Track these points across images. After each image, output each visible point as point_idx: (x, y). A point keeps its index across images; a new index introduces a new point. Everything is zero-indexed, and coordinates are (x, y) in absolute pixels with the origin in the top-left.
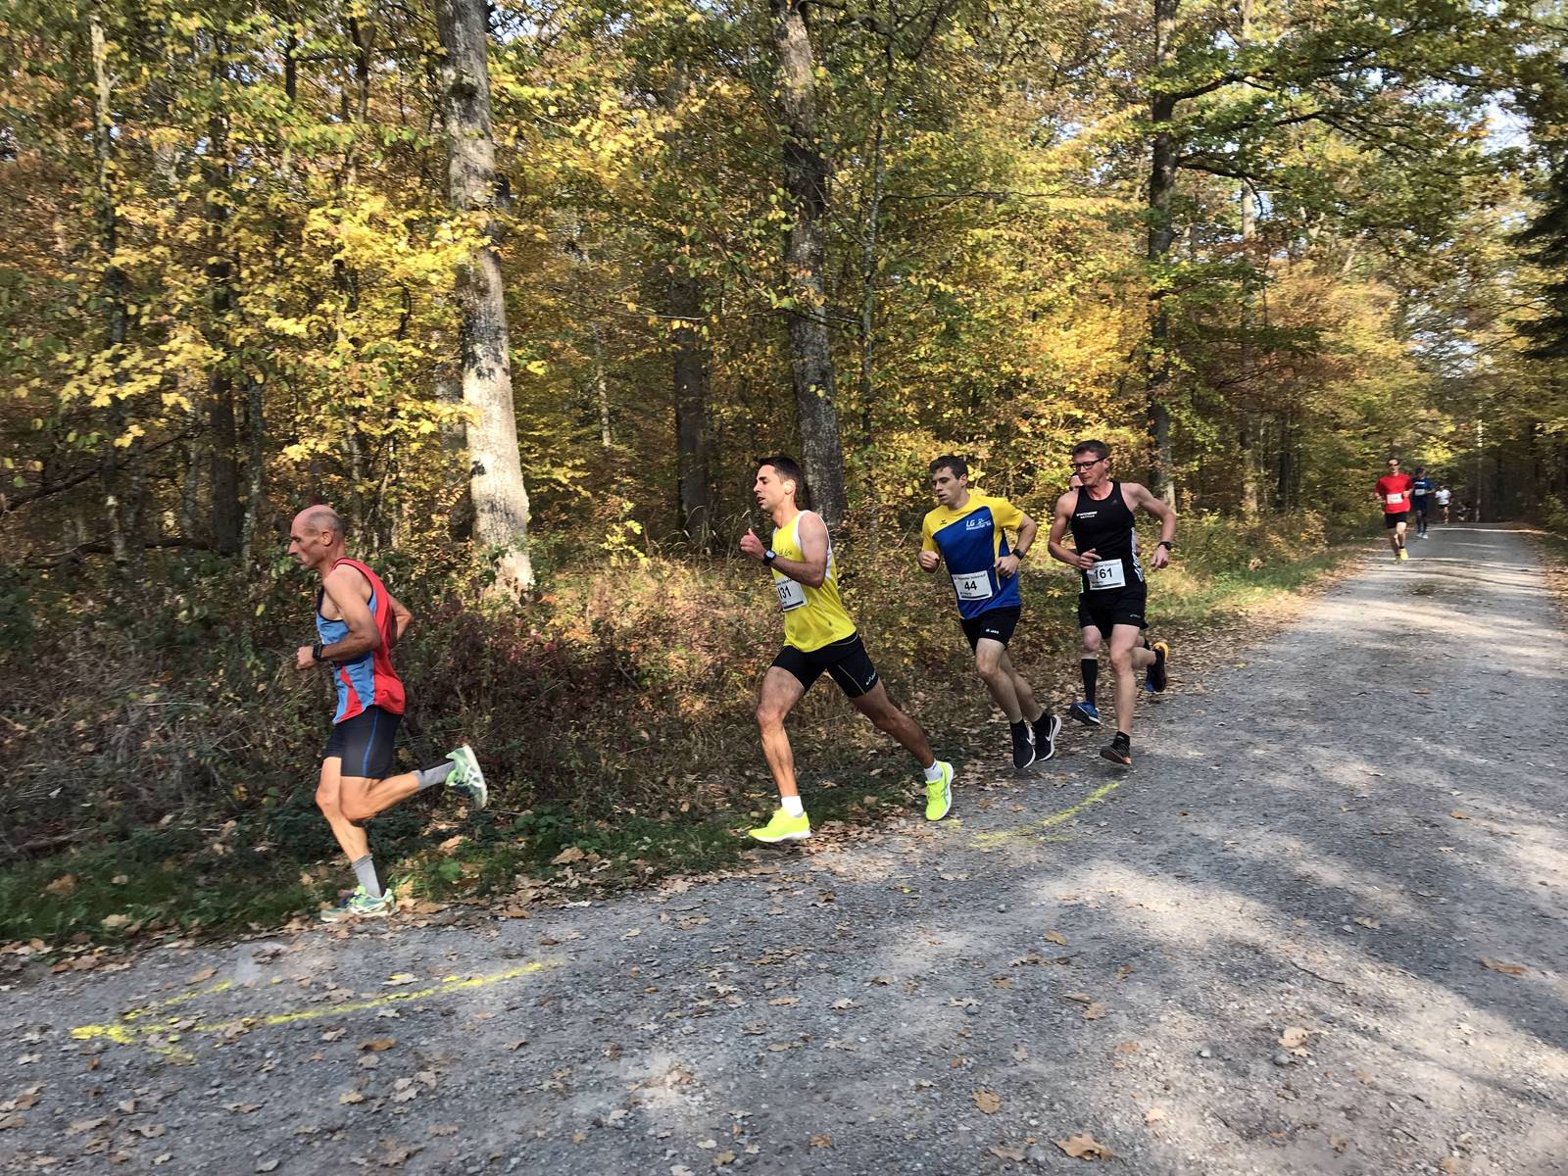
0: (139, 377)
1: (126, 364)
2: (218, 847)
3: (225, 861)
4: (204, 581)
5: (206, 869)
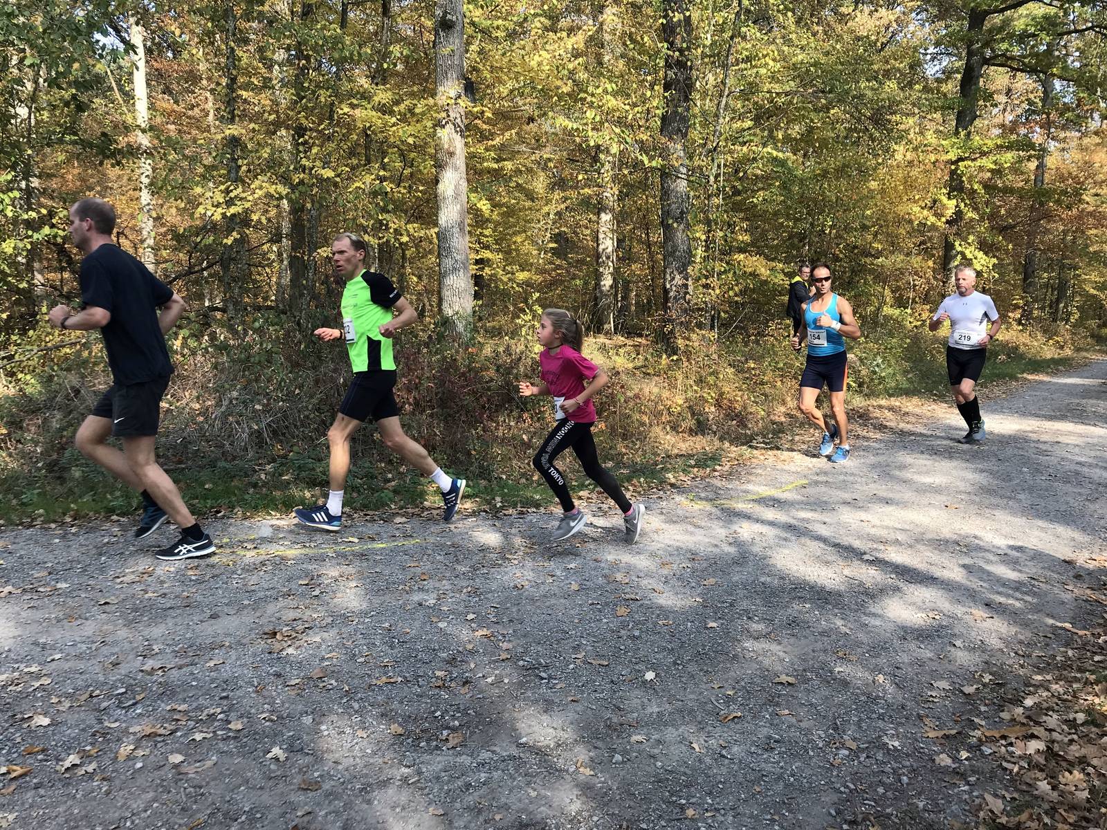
0: (239, 203)
1: (232, 195)
2: (263, 476)
3: (265, 484)
4: (271, 328)
5: (255, 486)
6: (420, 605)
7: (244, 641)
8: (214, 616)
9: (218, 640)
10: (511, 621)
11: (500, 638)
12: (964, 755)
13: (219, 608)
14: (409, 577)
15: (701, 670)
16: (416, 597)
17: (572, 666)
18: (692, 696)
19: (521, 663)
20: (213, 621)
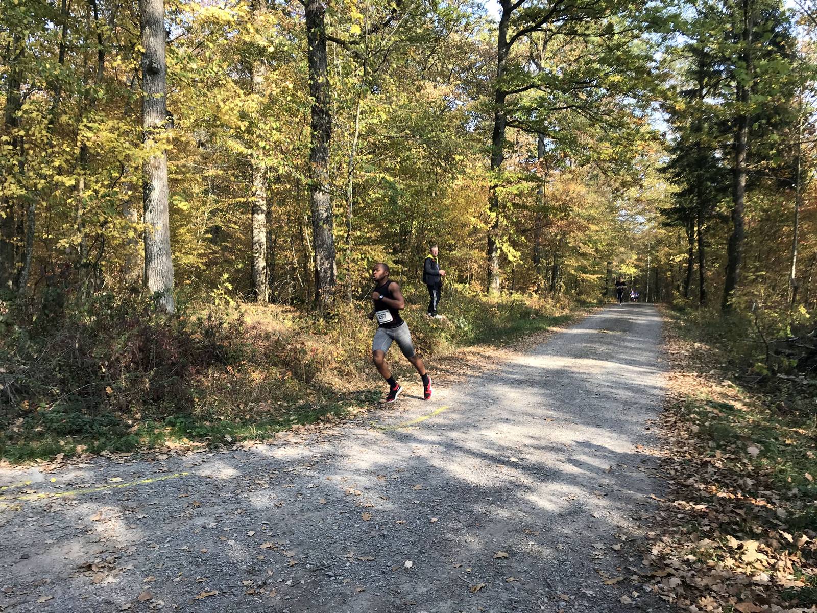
2: (16, 430)
3: (20, 436)
5: (11, 438)
6: (205, 527)
7: (63, 576)
8: (25, 557)
9: (39, 577)
10: (284, 533)
11: (282, 548)
12: (636, 594)
13: (26, 550)
14: (185, 506)
15: (442, 555)
16: (199, 522)
17: (348, 564)
18: (444, 576)
19: (308, 566)
20: (25, 562)
